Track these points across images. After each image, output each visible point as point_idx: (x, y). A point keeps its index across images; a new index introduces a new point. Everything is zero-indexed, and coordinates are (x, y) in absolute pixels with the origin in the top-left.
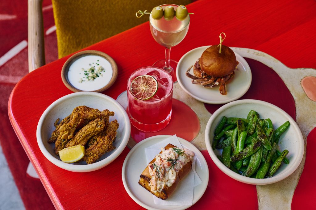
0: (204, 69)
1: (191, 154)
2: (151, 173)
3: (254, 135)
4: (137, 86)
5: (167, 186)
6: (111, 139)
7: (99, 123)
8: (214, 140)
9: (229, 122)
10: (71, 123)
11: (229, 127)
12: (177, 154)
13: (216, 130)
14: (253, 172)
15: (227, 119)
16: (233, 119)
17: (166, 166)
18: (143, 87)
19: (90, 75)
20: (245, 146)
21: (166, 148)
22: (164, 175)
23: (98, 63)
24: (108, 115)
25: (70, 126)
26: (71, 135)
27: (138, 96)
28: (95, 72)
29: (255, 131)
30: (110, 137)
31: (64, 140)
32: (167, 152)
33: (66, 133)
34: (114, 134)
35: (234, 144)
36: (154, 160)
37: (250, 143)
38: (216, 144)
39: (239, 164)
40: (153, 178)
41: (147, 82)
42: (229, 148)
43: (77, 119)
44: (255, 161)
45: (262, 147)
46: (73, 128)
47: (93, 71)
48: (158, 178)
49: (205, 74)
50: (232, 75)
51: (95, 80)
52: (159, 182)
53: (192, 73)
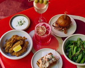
0: (59, 24)
1: (58, 58)
2: (41, 62)
3: (80, 47)
4: (38, 30)
5: (45, 67)
6: (25, 48)
7: (21, 42)
8: (65, 49)
9: (70, 42)
10: (11, 41)
11: (71, 44)
12: (52, 57)
13: (66, 45)
14: (79, 61)
15: (70, 41)
16: (72, 41)
17: (46, 60)
18: (41, 30)
19: (20, 24)
20: (76, 51)
21: (49, 54)
22: (45, 64)
23: (23, 19)
24: (25, 39)
25: (11, 43)
26: (11, 46)
27: (38, 33)
28: (22, 23)
29: (80, 46)
30: (25, 47)
31: (8, 48)
32: (49, 55)
33: (9, 45)
34: (27, 46)
35: (73, 51)
36: (43, 57)
37: (78, 51)
38: (66, 51)
39: (74, 58)
40: (41, 64)
41: (42, 29)
42: (70, 52)
43: (13, 40)
44: (80, 57)
45: (83, 52)
46: (12, 43)
47: (21, 22)
48: (42, 64)
49: (59, 26)
50: (69, 26)
51: (22, 26)
52: (42, 65)
53: (54, 25)
